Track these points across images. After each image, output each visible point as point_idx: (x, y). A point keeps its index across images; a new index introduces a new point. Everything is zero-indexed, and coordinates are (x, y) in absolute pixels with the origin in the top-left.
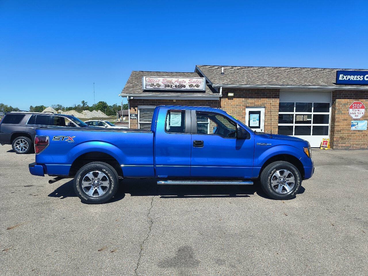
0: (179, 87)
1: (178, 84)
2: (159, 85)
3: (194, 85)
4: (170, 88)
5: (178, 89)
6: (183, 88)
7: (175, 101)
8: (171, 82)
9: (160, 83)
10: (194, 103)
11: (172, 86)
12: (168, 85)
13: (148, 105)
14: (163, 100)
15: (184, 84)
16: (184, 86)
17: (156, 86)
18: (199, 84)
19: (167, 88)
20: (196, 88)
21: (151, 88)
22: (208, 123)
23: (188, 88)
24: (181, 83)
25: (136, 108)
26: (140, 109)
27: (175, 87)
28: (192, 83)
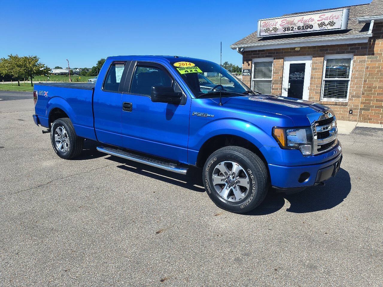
0: (303, 29)
1: (301, 25)
2: (275, 29)
3: (327, 22)
4: (290, 32)
5: (301, 32)
6: (309, 30)
7: (298, 49)
8: (292, 23)
9: (278, 26)
10: (327, 50)
11: (293, 28)
12: (287, 28)
13: (263, 57)
14: (283, 49)
15: (311, 23)
16: (311, 27)
17: (273, 31)
18: (335, 21)
19: (286, 32)
20: (329, 28)
21: (266, 34)
22: (348, 81)
23: (316, 28)
24: (307, 23)
25: (250, 62)
26: (255, 63)
27: (297, 30)
28: (323, 21)
